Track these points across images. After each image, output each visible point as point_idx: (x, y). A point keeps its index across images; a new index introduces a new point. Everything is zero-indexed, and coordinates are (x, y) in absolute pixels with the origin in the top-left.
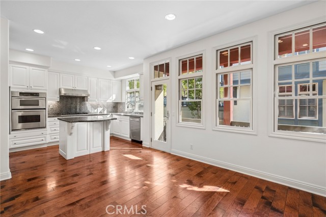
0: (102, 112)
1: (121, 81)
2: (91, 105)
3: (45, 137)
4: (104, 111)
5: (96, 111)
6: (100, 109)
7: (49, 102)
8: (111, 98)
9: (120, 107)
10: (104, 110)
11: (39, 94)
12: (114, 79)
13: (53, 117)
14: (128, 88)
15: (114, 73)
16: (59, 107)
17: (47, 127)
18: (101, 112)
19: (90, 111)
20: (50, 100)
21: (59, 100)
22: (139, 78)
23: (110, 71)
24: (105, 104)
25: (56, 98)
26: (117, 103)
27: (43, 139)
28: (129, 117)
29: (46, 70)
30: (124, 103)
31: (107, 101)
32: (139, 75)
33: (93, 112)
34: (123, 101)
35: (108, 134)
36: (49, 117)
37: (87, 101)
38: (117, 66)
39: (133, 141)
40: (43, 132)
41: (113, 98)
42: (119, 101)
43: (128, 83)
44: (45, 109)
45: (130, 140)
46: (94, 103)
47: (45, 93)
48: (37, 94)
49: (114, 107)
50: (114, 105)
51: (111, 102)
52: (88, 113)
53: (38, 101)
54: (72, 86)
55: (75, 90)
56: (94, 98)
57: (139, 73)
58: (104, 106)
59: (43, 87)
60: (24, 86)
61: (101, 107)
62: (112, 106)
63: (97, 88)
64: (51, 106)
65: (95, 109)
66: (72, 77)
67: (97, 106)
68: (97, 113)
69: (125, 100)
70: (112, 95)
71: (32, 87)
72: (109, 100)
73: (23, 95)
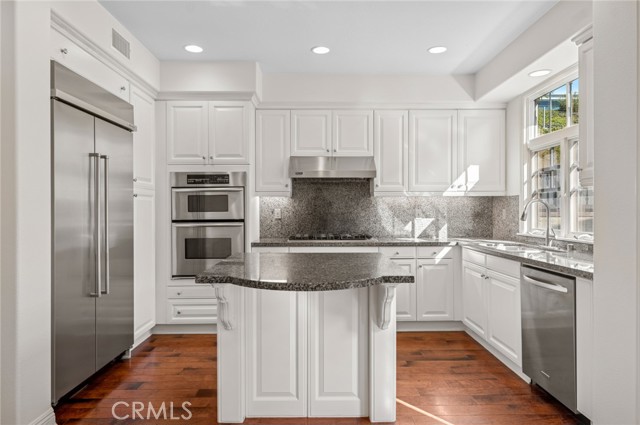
0: (432, 233)
1: (506, 107)
2: (391, 208)
4: (438, 229)
5: (408, 227)
6: (422, 224)
7: (255, 203)
8: (461, 180)
9: (501, 216)
10: (436, 226)
11: (228, 175)
12: (471, 104)
14: (532, 133)
15: (473, 80)
18: (424, 235)
19: (389, 228)
23: (456, 76)
24: (442, 205)
25: (280, 187)
26: (491, 200)
28: (517, 265)
30: (516, 198)
31: (447, 194)
33: (397, 233)
34: (512, 192)
35: (385, 343)
36: (254, 245)
38: (472, 44)
41: (468, 182)
42: (495, 190)
43: (531, 110)
44: (243, 221)
48: (221, 179)
49: (477, 216)
50: (478, 209)
51: (462, 194)
52: (369, 237)
53: (227, 196)
54: (324, 146)
55: (335, 158)
56: (398, 183)
57: (572, 40)
58: (438, 211)
59: (238, 156)
60: (197, 156)
61: (427, 217)
62: (469, 212)
63: (406, 146)
64: (277, 211)
65: (406, 222)
66: (324, 119)
67: (410, 212)
68: (413, 237)
69: (522, 184)
70: (466, 170)
71: (215, 158)
72: (450, 189)
73: (195, 183)
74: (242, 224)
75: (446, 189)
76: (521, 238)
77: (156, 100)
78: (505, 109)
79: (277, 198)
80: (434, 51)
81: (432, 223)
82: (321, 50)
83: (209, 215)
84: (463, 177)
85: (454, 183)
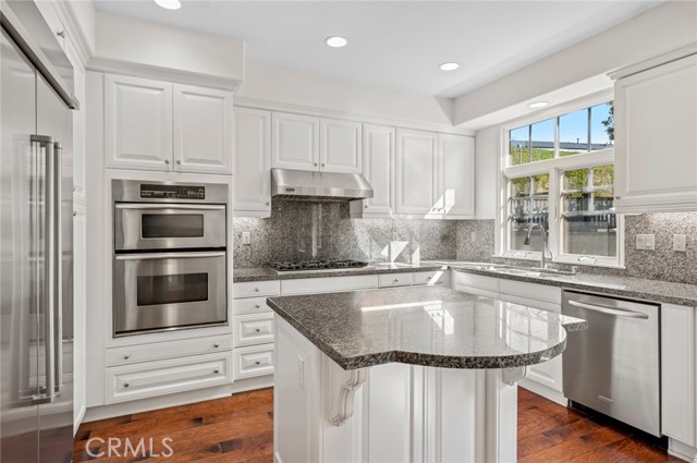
1: (476, 135)
2: (371, 231)
3: (224, 360)
4: (411, 252)
5: (385, 252)
6: (398, 247)
7: (236, 221)
8: (439, 204)
9: (468, 241)
10: (410, 249)
11: (203, 188)
13: (252, 279)
14: (507, 161)
15: (454, 105)
16: (270, 238)
17: (233, 318)
18: (400, 259)
19: (369, 256)
20: (243, 212)
21: (269, 215)
22: (611, 97)
23: (439, 99)
24: (416, 226)
25: (261, 206)
26: (455, 223)
27: (219, 366)
29: (229, 95)
30: (491, 222)
31: (426, 217)
32: (611, 84)
34: (484, 215)
36: (238, 280)
37: (360, 215)
39: (576, 408)
40: (216, 340)
41: (445, 206)
42: (465, 214)
43: (507, 140)
44: (224, 249)
45: (564, 402)
46: (380, 223)
47: (224, 187)
48: (196, 192)
49: (445, 238)
50: (445, 232)
51: (440, 217)
52: (366, 264)
53: (202, 215)
54: (310, 159)
55: (321, 173)
56: (385, 205)
57: (608, 75)
58: (411, 234)
59: (217, 162)
60: (156, 158)
61: (403, 240)
62: (438, 234)
63: (393, 165)
64: (246, 234)
65: (383, 246)
66: (310, 127)
67: (388, 235)
68: (390, 261)
69: (498, 209)
70: (444, 194)
71: (182, 163)
72: (431, 212)
73: (153, 196)
74: (223, 253)
75: (427, 212)
76: (497, 260)
77: (87, 69)
78: (474, 137)
79: (246, 219)
80: (446, 67)
81: (407, 246)
82: (337, 42)
83: (170, 243)
84: (441, 199)
85: (435, 206)
